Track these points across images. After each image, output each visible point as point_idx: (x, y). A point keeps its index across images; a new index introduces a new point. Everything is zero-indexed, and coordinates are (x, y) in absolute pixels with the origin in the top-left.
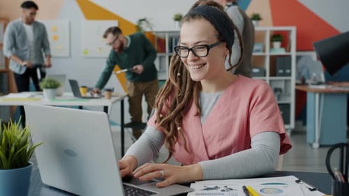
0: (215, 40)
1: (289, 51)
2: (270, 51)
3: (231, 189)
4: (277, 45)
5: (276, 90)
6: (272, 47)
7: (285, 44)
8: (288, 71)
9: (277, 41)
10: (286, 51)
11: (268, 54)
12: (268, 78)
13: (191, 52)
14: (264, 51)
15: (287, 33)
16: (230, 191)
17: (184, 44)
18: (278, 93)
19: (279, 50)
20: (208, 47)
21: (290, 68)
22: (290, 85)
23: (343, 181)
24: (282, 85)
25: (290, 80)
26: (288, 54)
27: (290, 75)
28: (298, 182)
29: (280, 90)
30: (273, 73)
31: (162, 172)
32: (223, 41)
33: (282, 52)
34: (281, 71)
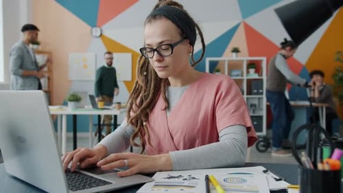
0: (178, 38)
1: (261, 75)
2: (247, 76)
3: (194, 178)
4: (252, 71)
5: (252, 105)
6: (248, 72)
7: (258, 71)
8: (261, 91)
9: (252, 68)
10: (259, 76)
11: (245, 77)
12: (245, 96)
13: (155, 53)
14: (242, 75)
15: (259, 62)
16: (192, 180)
17: (148, 45)
18: (253, 108)
19: (253, 75)
20: (171, 46)
21: (262, 89)
22: (262, 101)
23: (312, 167)
24: (256, 102)
25: (262, 98)
26: (260, 78)
27: (262, 94)
28: (265, 172)
29: (255, 105)
30: (249, 93)
31: (126, 161)
32: (186, 38)
33: (256, 76)
34: (255, 91)
